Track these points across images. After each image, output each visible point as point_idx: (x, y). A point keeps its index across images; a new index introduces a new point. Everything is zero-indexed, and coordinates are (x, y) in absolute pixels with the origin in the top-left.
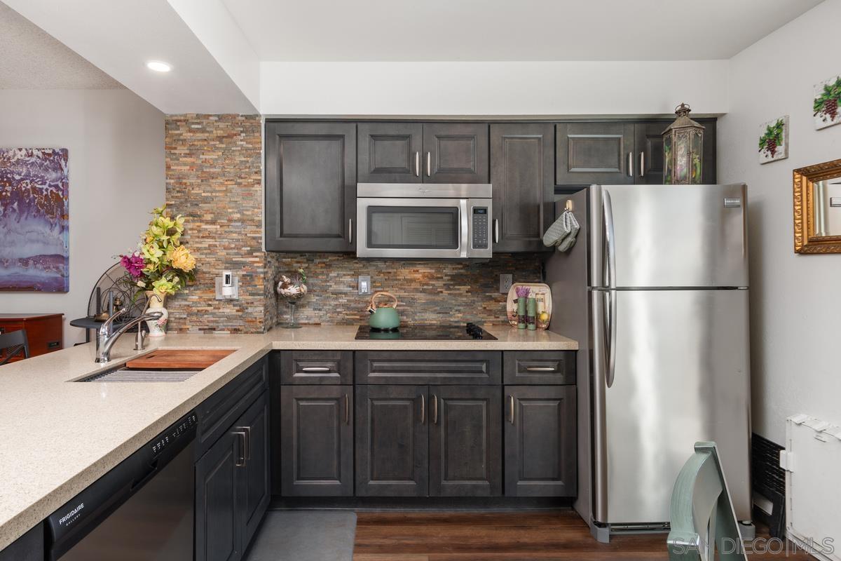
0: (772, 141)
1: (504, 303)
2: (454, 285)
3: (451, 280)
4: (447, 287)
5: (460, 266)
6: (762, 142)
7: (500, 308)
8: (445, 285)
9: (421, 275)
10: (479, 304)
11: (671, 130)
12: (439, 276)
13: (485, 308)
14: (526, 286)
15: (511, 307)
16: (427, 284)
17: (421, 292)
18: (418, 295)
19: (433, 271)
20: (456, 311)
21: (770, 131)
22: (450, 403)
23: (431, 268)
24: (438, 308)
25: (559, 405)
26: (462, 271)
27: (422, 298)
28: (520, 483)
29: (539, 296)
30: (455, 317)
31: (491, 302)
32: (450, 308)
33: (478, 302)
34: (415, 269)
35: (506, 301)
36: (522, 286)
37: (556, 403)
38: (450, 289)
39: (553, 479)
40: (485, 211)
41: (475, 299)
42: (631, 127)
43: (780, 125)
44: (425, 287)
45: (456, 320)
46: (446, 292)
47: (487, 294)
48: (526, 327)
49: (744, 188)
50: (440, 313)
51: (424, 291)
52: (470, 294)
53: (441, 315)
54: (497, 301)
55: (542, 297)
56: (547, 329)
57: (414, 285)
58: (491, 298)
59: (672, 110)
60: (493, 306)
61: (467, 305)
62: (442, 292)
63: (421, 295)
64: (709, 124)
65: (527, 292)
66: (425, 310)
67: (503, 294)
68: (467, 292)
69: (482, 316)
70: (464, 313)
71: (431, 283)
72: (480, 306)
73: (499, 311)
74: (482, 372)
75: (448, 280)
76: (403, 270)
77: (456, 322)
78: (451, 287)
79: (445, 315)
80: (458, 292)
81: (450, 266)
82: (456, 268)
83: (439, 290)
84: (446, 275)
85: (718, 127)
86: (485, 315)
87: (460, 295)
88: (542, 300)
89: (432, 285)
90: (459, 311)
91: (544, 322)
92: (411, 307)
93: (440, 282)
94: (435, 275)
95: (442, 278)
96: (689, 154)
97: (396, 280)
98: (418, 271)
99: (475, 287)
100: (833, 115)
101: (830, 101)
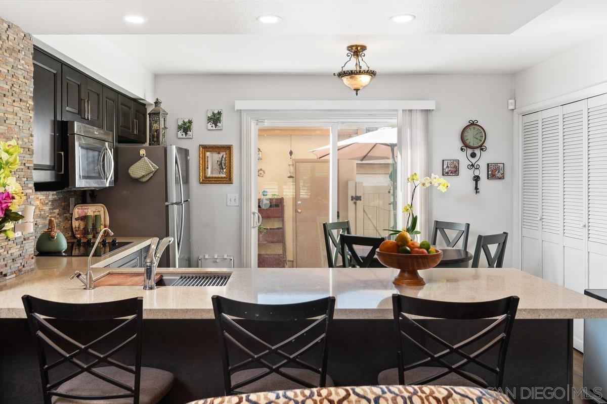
0: (186, 128)
13: (64, 227)
21: (185, 124)
41: (61, 220)
46: (49, 216)
52: (59, 216)
60: (67, 224)
68: (57, 214)
80: (54, 215)
83: (47, 214)
100: (216, 126)
101: (215, 119)
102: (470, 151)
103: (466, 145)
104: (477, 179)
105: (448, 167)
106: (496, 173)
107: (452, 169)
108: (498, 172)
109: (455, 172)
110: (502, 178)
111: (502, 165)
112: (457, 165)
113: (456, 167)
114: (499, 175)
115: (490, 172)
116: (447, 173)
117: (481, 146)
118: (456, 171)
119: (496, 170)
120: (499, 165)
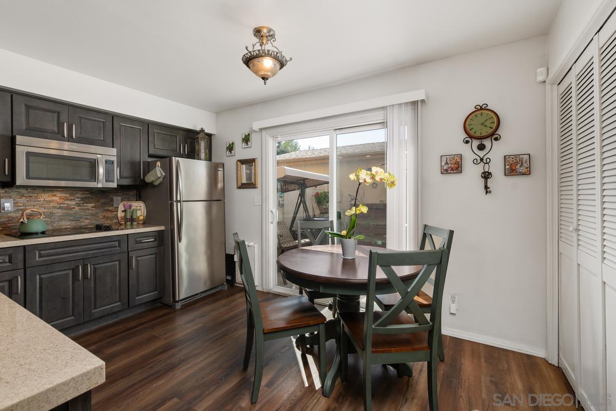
0: (230, 148)
1: (116, 213)
2: (83, 204)
3: (81, 201)
4: (79, 205)
5: (88, 192)
6: (227, 148)
7: (113, 216)
8: (76, 203)
9: (58, 198)
10: (101, 214)
11: (198, 138)
12: (72, 198)
13: (104, 216)
14: (130, 203)
15: (120, 214)
16: (63, 204)
17: (58, 208)
18: (55, 211)
19: (68, 195)
20: (85, 219)
21: (230, 145)
22: (96, 266)
23: (66, 194)
24: (72, 218)
25: (156, 256)
26: (89, 195)
27: (59, 212)
28: (137, 298)
29: (137, 208)
30: (84, 223)
31: (108, 212)
32: (81, 217)
33: (99, 212)
34: (53, 194)
35: (117, 212)
36: (127, 203)
37: (155, 255)
38: (80, 206)
39: (153, 292)
40: (113, 162)
41: (98, 211)
42: (181, 132)
43: (233, 144)
44: (62, 205)
45: (85, 224)
46: (77, 208)
47: (106, 208)
48: (132, 224)
49: (223, 164)
50: (73, 221)
51: (60, 208)
52: (94, 208)
53: (73, 222)
54: (111, 211)
55: (140, 209)
56: (143, 224)
57: (52, 204)
58: (108, 210)
59: (198, 129)
60: (109, 215)
61: (92, 215)
62: (74, 208)
63: (59, 211)
64: (210, 136)
65: (131, 206)
66: (62, 220)
67: (116, 208)
68: (92, 207)
69: (102, 220)
70: (90, 220)
71: (66, 202)
72: (101, 215)
73: (113, 217)
74: (116, 247)
75: (79, 201)
76: (43, 195)
77: (84, 225)
78: (81, 205)
79: (76, 222)
80: (85, 207)
81: (80, 192)
82: (85, 194)
83: (72, 207)
84: (77, 198)
85: (212, 139)
86: (104, 220)
87: (88, 209)
88: (140, 210)
89: (67, 204)
90: (87, 219)
91: (141, 220)
92: (51, 218)
93: (73, 202)
94: (69, 198)
95: (74, 199)
96: (205, 148)
97: (37, 201)
98: (55, 195)
99: (97, 204)
100: (247, 144)
101: (246, 140)
102: (476, 143)
103: (470, 136)
104: (486, 176)
105: (447, 163)
106: (518, 167)
107: (453, 166)
108: (521, 166)
109: (457, 168)
110: (528, 173)
111: (527, 157)
112: (459, 160)
113: (458, 163)
114: (522, 170)
115: (507, 167)
116: (447, 170)
117: (493, 134)
118: (459, 167)
119: (517, 163)
120: (522, 156)
